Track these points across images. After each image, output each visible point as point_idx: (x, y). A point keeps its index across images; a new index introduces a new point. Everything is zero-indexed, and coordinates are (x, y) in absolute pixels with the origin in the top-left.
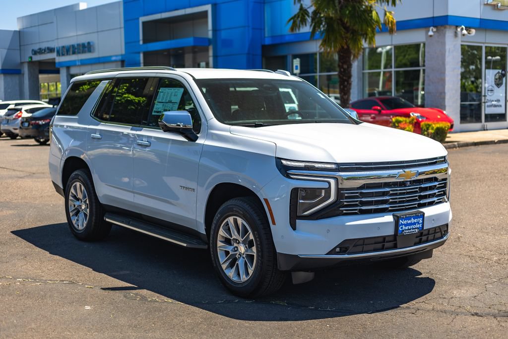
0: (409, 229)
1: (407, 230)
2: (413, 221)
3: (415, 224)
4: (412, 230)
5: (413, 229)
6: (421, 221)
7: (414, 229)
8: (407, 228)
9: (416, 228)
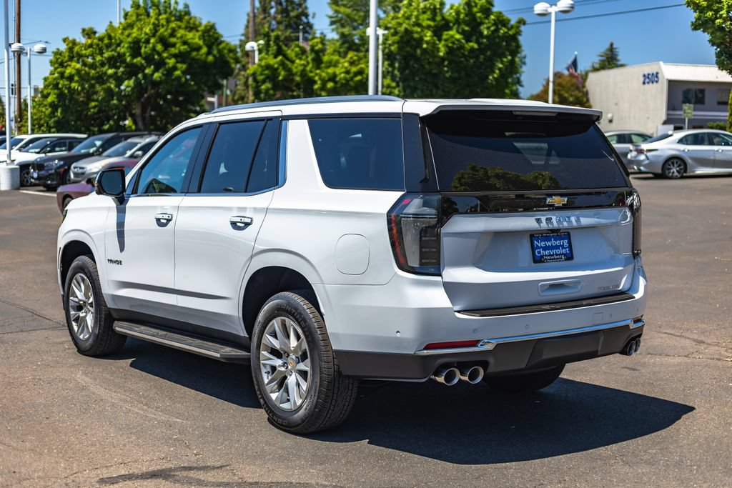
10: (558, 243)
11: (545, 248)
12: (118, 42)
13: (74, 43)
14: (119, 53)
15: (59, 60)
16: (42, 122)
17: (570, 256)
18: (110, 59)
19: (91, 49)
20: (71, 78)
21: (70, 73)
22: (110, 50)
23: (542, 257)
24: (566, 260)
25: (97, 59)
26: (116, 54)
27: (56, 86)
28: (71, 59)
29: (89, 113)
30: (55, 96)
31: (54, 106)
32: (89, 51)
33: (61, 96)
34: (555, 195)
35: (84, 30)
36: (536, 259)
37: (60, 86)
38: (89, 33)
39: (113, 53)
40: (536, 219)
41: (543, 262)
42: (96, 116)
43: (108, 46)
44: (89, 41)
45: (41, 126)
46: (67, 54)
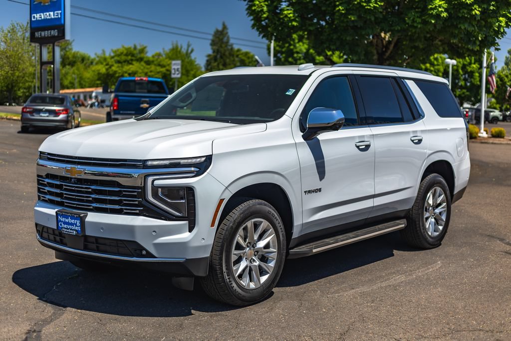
0: (67, 229)
1: (66, 228)
2: (69, 220)
3: (72, 224)
4: (69, 231)
5: (71, 229)
6: (78, 224)
7: (73, 230)
8: (65, 226)
9: (74, 230)
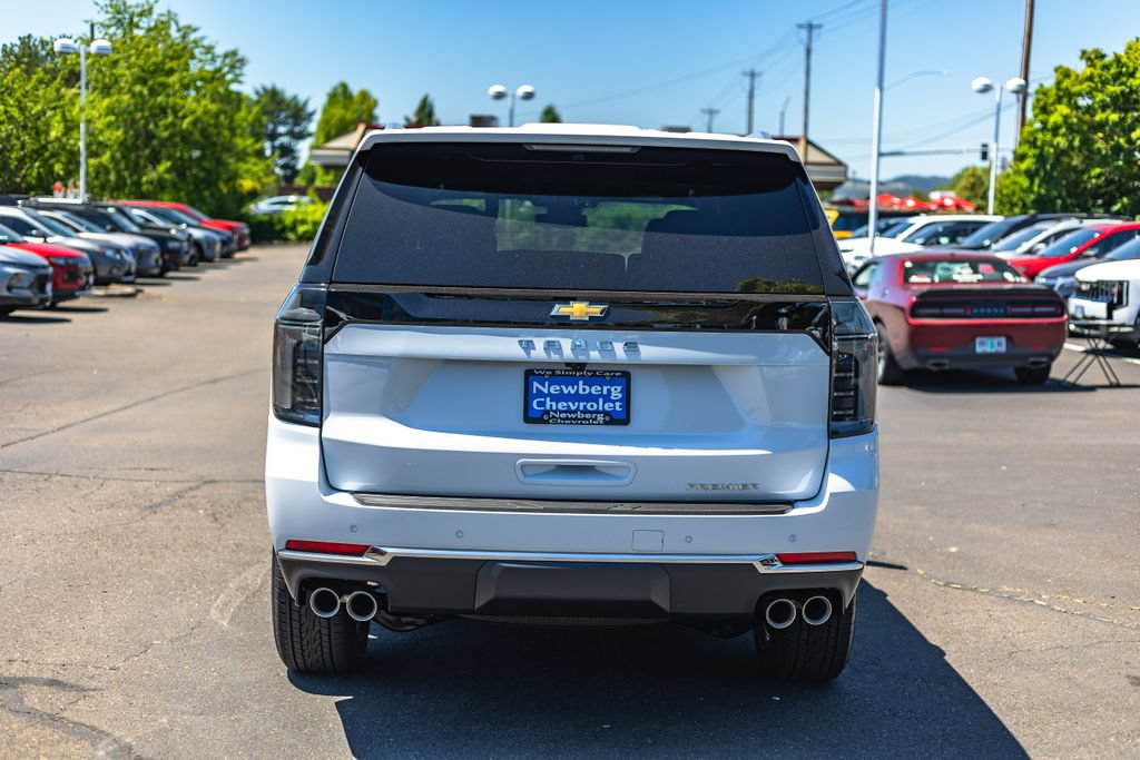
10: (595, 390)
11: (557, 398)
12: (1131, 70)
13: (1067, 74)
14: (1131, 87)
15: (1042, 103)
16: (1015, 199)
17: (623, 417)
18: (1115, 98)
19: (1090, 83)
20: (1055, 130)
21: (1055, 123)
22: (1118, 83)
23: (547, 412)
24: (605, 423)
25: (1098, 99)
26: (1127, 90)
27: (1033, 144)
28: (1059, 100)
29: (1089, 186)
30: (1034, 160)
31: (1030, 174)
32: (1085, 86)
33: (1041, 159)
34: (574, 299)
35: (1084, 53)
36: (531, 415)
37: (1039, 143)
38: (1093, 57)
39: (1123, 87)
40: (520, 342)
41: (547, 422)
42: (1103, 191)
43: (1116, 78)
44: (1088, 71)
45: (1013, 205)
46: (1054, 91)
